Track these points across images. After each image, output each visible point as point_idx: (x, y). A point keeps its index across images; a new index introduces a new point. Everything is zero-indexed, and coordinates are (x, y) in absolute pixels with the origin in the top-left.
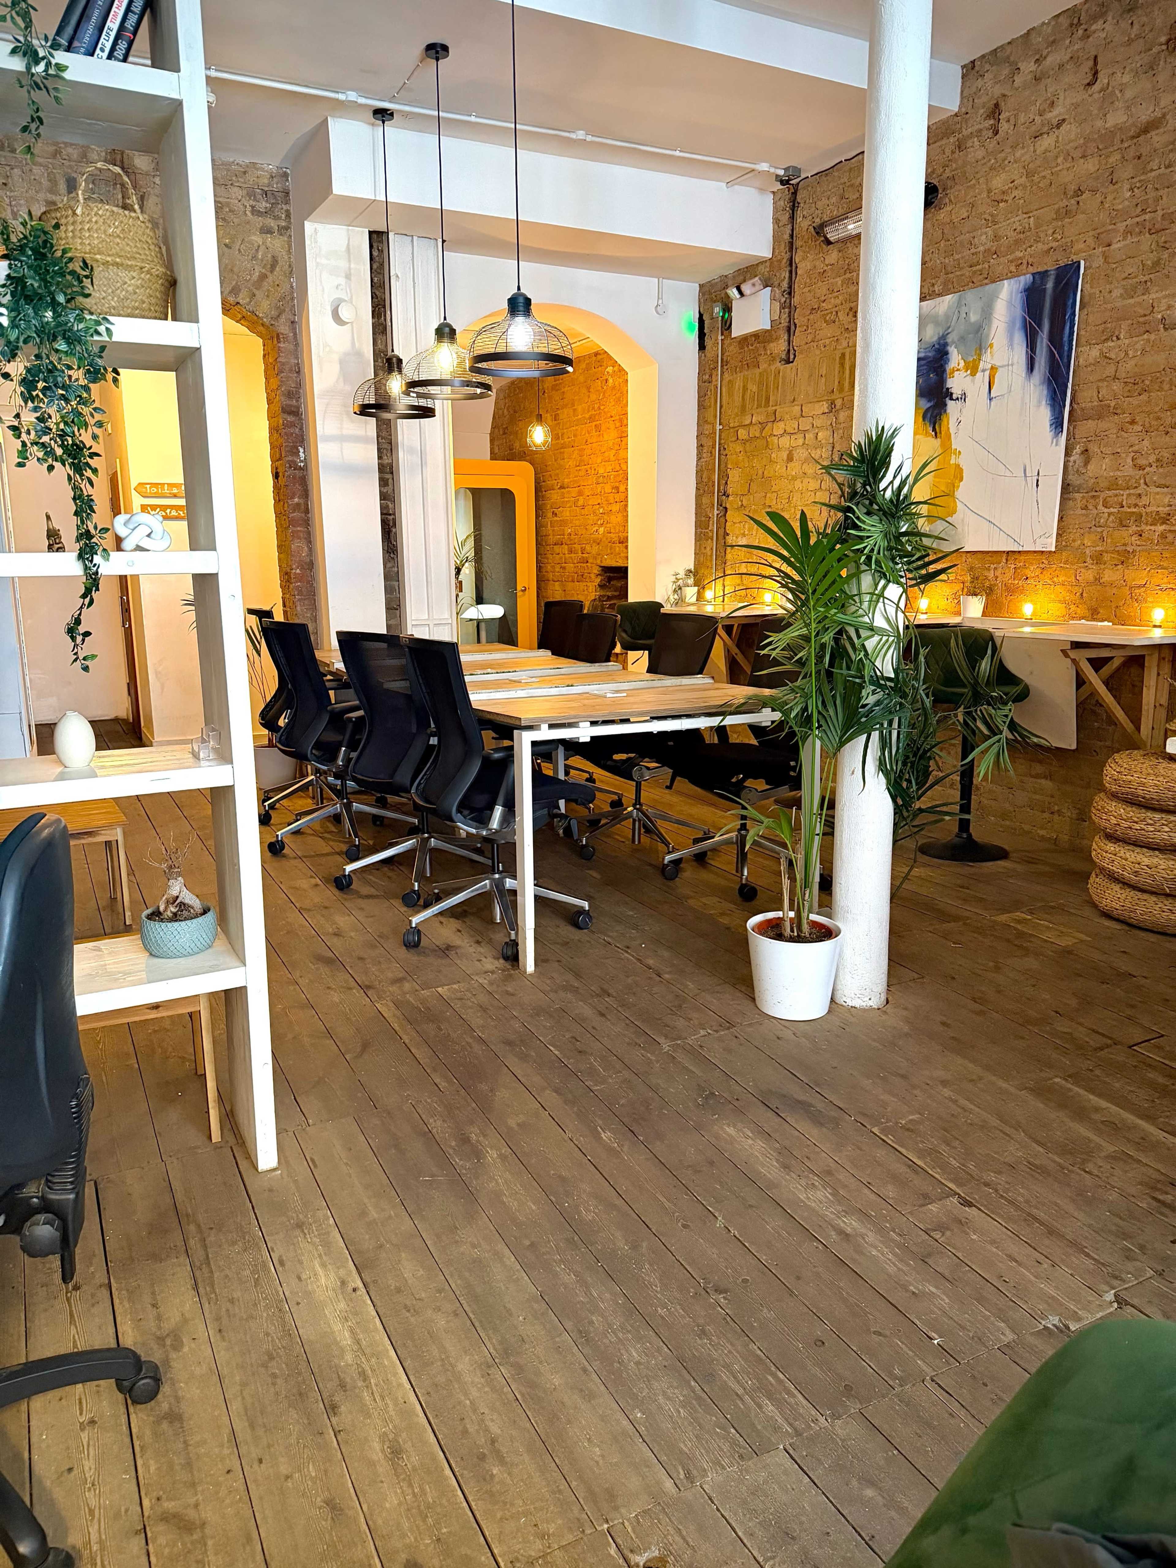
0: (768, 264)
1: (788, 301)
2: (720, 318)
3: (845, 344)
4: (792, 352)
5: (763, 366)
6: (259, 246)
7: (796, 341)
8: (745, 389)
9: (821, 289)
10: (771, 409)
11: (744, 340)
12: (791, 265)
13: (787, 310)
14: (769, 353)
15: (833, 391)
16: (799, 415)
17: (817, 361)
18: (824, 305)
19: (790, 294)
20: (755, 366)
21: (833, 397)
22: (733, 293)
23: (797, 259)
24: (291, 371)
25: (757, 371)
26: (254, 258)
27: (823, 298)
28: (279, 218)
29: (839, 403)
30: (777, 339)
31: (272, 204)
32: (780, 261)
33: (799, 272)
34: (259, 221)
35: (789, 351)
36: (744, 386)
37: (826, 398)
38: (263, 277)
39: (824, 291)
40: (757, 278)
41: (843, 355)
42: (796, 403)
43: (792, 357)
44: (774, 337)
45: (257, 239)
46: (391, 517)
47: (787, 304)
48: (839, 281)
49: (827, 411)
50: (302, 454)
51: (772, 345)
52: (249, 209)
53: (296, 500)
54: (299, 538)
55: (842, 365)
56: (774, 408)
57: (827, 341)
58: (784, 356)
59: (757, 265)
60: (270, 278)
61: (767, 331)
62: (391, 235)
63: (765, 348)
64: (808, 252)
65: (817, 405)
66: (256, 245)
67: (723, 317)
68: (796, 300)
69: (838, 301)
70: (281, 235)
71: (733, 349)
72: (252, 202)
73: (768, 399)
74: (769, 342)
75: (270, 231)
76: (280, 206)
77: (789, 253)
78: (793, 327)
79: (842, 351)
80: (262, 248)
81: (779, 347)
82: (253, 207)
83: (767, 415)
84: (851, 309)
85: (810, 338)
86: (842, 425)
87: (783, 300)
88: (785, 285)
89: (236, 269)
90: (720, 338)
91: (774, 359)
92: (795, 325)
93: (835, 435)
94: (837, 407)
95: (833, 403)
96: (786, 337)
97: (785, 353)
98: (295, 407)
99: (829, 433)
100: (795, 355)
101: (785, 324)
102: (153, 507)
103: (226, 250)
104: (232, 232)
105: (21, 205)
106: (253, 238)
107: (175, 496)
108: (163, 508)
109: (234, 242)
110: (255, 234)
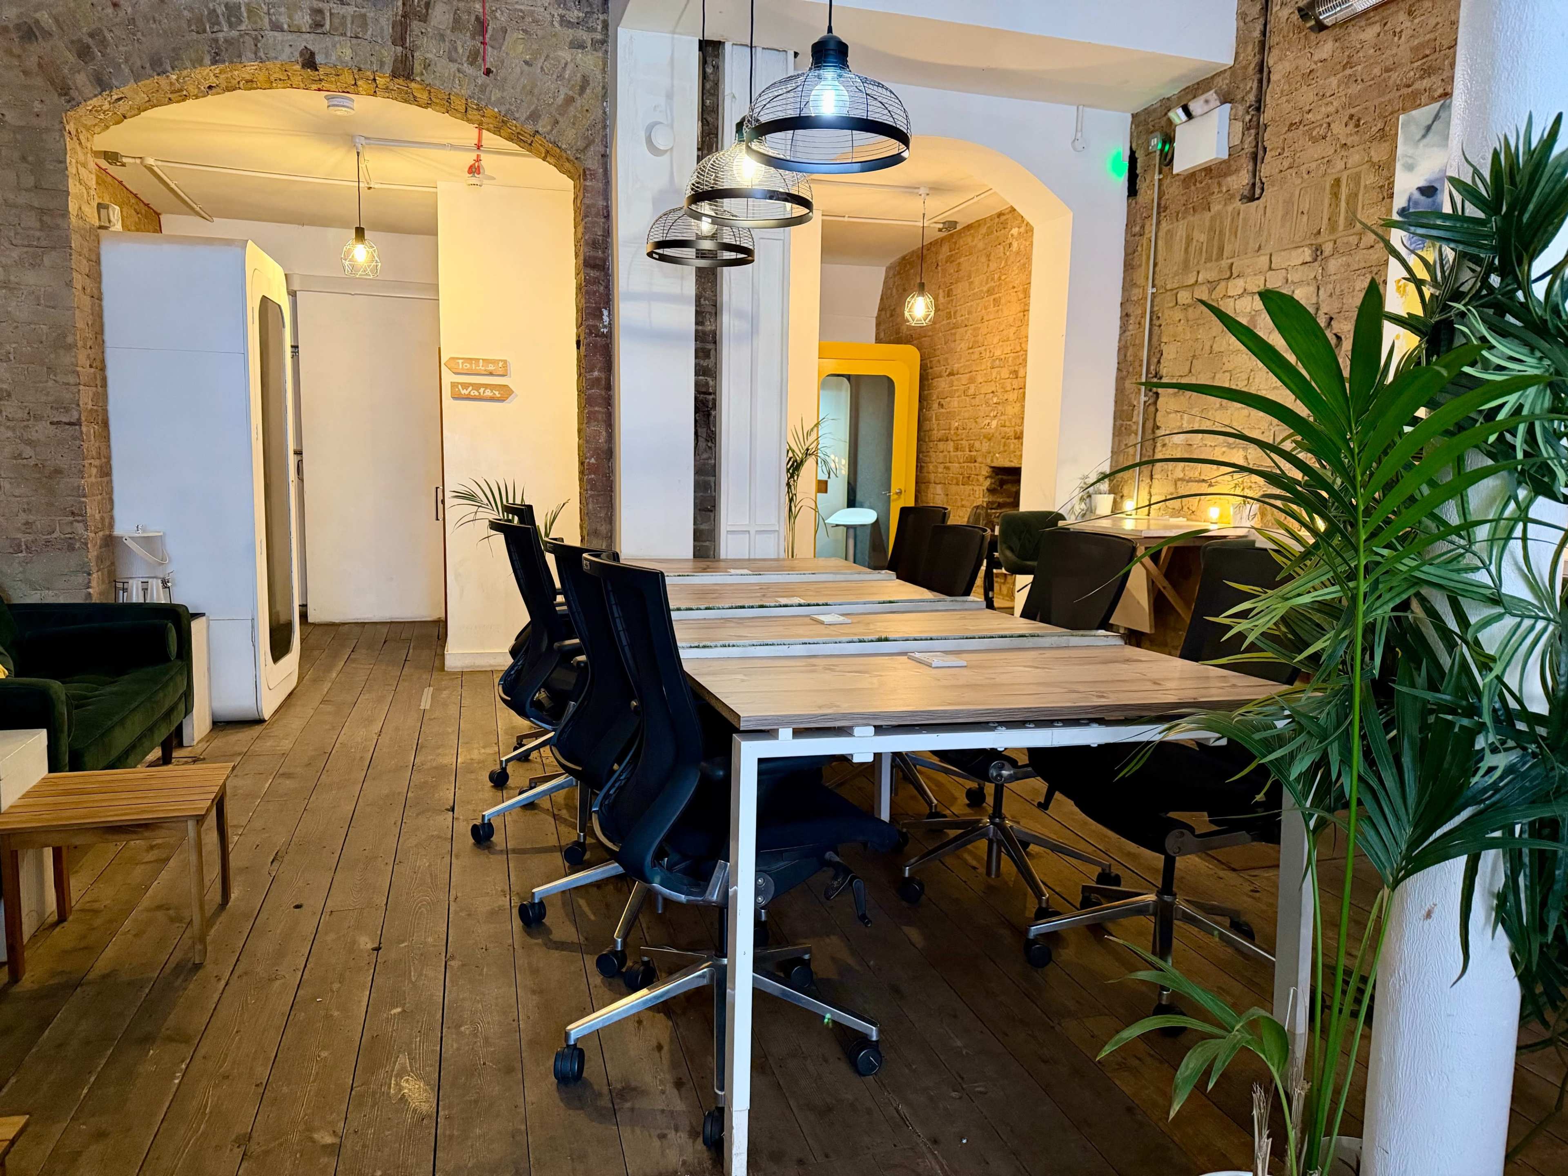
0: (1228, 74)
1: (1255, 119)
2: (1158, 153)
3: (1340, 165)
4: (1258, 185)
5: (1216, 208)
6: (566, 64)
7: (1265, 170)
8: (1189, 240)
9: (1306, 96)
10: (1225, 263)
11: (1191, 177)
12: (1261, 71)
13: (1253, 131)
14: (1224, 190)
15: (1319, 232)
16: (1267, 267)
17: (1297, 193)
18: (1310, 116)
19: (1258, 109)
20: (1204, 209)
21: (1320, 240)
22: (1177, 115)
23: (1271, 61)
24: (597, 215)
25: (1207, 216)
26: (560, 77)
27: (1307, 108)
28: (594, 30)
29: (1328, 248)
30: (1237, 171)
31: (587, 13)
32: (1245, 68)
33: (1273, 78)
34: (570, 34)
35: (1254, 185)
36: (1188, 236)
37: (1308, 242)
38: (570, 100)
39: (1311, 96)
40: (1212, 92)
41: (1338, 181)
42: (1262, 252)
43: (1258, 191)
44: (1234, 168)
45: (565, 54)
46: (711, 397)
47: (1254, 123)
48: (1334, 81)
49: (1309, 259)
50: (606, 318)
51: (1229, 179)
52: (557, 18)
53: (596, 374)
54: (597, 420)
55: (1336, 195)
56: (1230, 261)
57: (1314, 165)
58: (1246, 193)
59: (1213, 77)
60: (578, 103)
61: (1224, 161)
62: (728, 46)
63: (1219, 184)
64: (1288, 49)
65: (1294, 253)
66: (563, 61)
67: (1162, 150)
68: (1265, 117)
69: (1331, 109)
70: (595, 50)
71: (1174, 190)
72: (561, 11)
73: (1221, 249)
74: (1225, 175)
75: (581, 46)
76: (595, 16)
77: (1258, 56)
78: (1261, 153)
79: (1335, 176)
80: (571, 66)
81: (1240, 180)
82: (562, 17)
83: (1220, 271)
84: (1351, 117)
85: (1286, 164)
86: (1333, 278)
87: (1248, 118)
88: (1252, 98)
89: (536, 91)
90: (1157, 177)
91: (1232, 197)
92: (1265, 149)
93: (1321, 292)
94: (1326, 254)
95: (1318, 251)
96: (1250, 168)
97: (1248, 188)
98: (600, 259)
99: (1312, 289)
100: (1263, 189)
101: (1248, 148)
102: (465, 386)
103: (526, 68)
104: (535, 47)
105: (280, 14)
106: (560, 53)
107: (491, 374)
108: (477, 387)
109: (536, 59)
110: (562, 49)
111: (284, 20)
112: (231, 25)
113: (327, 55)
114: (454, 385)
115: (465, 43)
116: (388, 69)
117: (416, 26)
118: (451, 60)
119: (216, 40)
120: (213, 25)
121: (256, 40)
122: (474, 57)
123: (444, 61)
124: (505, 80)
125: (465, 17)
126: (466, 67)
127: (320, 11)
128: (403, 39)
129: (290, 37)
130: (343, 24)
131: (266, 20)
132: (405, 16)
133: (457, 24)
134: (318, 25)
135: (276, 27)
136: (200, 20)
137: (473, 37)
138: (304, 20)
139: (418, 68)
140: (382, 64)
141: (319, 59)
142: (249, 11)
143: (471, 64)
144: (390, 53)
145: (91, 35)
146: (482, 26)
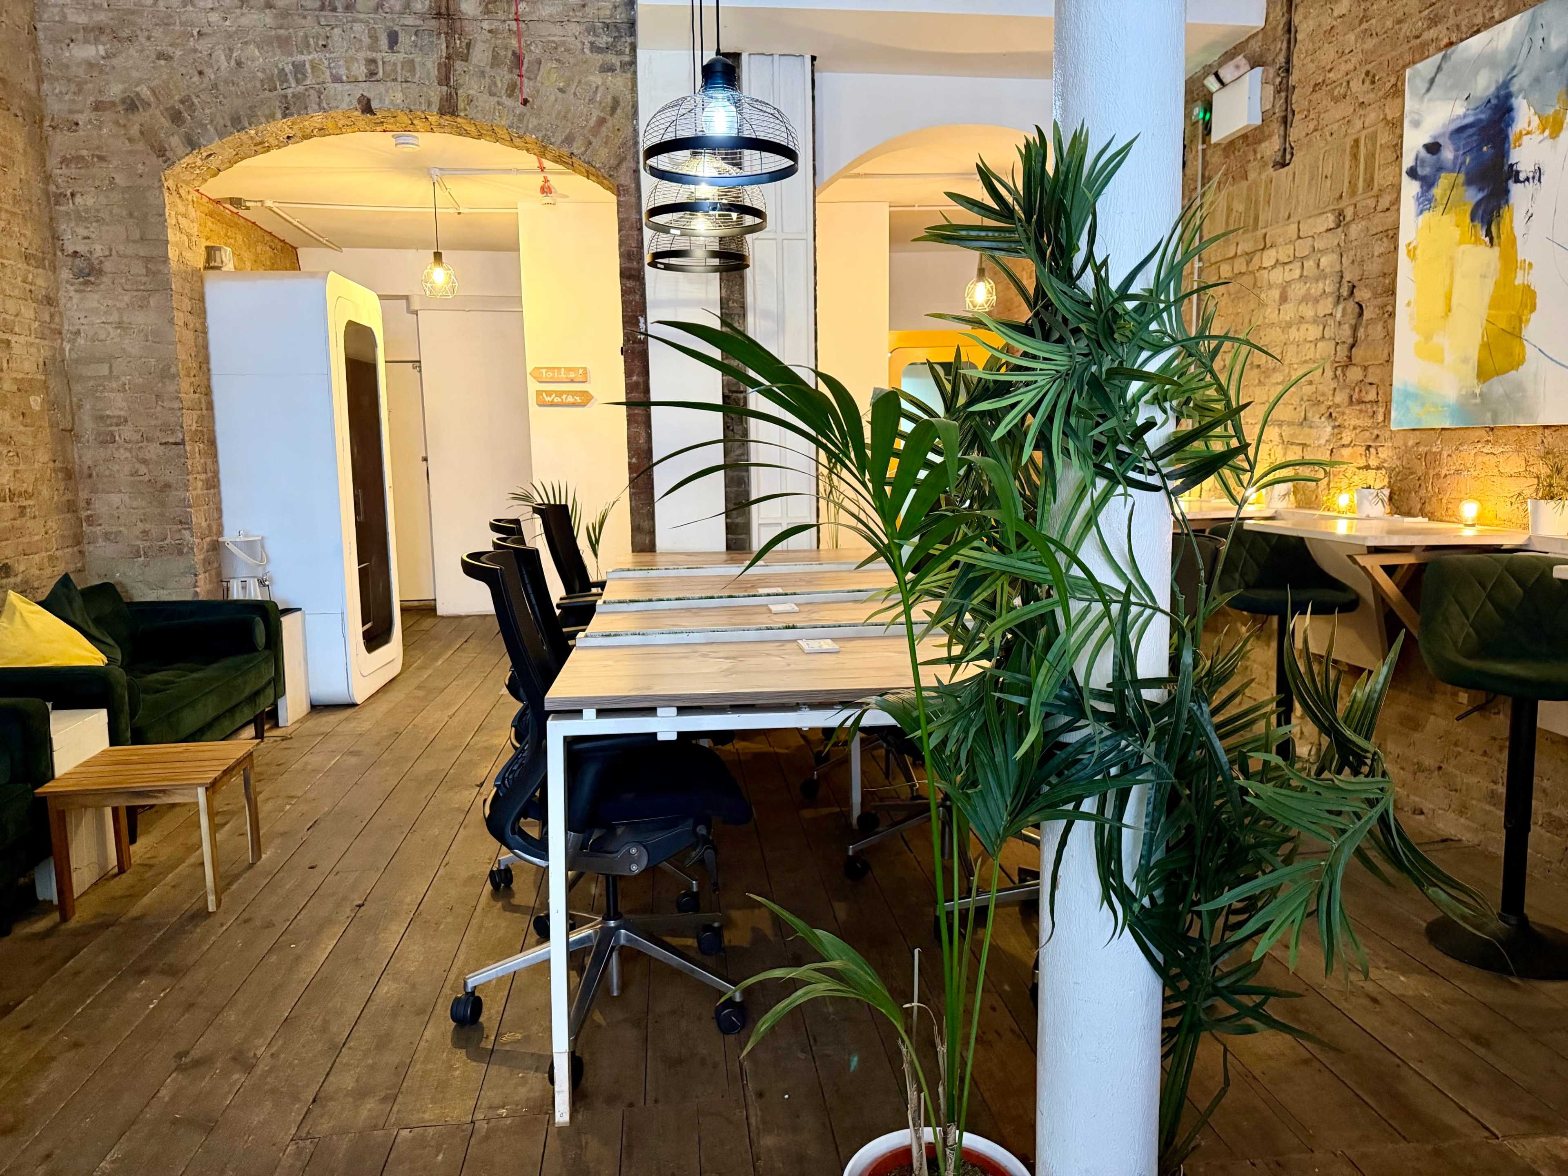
0: (1260, 35)
1: (1284, 81)
2: (1202, 122)
3: (1357, 126)
4: (1288, 150)
5: (1252, 176)
6: (597, 88)
7: (1295, 133)
8: (1230, 210)
9: (1328, 54)
10: (1260, 233)
11: (1230, 146)
12: (1289, 31)
13: (1283, 94)
14: (1259, 157)
15: (1341, 197)
16: (1295, 236)
17: (1321, 157)
18: (1331, 75)
19: (1287, 71)
20: (1242, 178)
21: (1342, 205)
22: (1211, 83)
23: (1297, 19)
24: (631, 228)
25: (1244, 184)
26: (592, 100)
27: (1329, 67)
28: (622, 52)
29: (1349, 213)
30: (1270, 136)
31: (615, 37)
32: (1275, 28)
33: (1299, 37)
34: (599, 59)
35: (1285, 150)
36: (1228, 207)
37: (1331, 207)
38: (602, 121)
39: (1333, 55)
40: (1241, 57)
41: (1357, 142)
42: (1291, 220)
43: (1288, 157)
44: (1267, 133)
45: (596, 79)
47: (1284, 86)
48: (1352, 37)
49: (1332, 225)
50: (642, 325)
51: (1263, 145)
52: (587, 45)
53: (636, 378)
54: (637, 422)
55: (1355, 157)
56: (1264, 231)
57: (1335, 127)
58: (1278, 159)
59: (1247, 40)
60: (610, 123)
61: (1257, 128)
62: (745, 57)
63: (1255, 152)
64: (1312, 7)
65: (1320, 220)
66: (594, 85)
67: (1204, 119)
68: (1293, 79)
69: (1350, 66)
70: (624, 72)
71: (1216, 159)
72: (591, 39)
73: (1256, 219)
74: (1260, 142)
75: (611, 69)
76: (623, 40)
77: (1286, 15)
78: (1290, 116)
79: (1355, 137)
80: (601, 90)
81: (1271, 147)
82: (591, 43)
83: (1256, 242)
84: (1367, 73)
85: (1312, 126)
86: (1354, 244)
87: (1278, 80)
88: (1281, 59)
89: (570, 116)
90: (1201, 147)
91: (1265, 165)
92: (1293, 112)
93: (1344, 258)
94: (1348, 219)
95: (1341, 214)
96: (1282, 133)
97: (1280, 153)
98: (635, 270)
99: (1336, 256)
100: (1292, 154)
101: (1279, 114)
102: (549, 393)
103: (560, 95)
104: (567, 74)
105: (340, 67)
106: (591, 78)
107: (572, 381)
108: (559, 393)
109: (569, 85)
110: (594, 74)
111: (343, 72)
112: (298, 82)
113: (381, 100)
114: (539, 393)
115: (504, 76)
116: (435, 108)
117: (459, 65)
118: (492, 94)
119: (286, 97)
120: (282, 82)
121: (320, 93)
122: (512, 90)
123: (486, 96)
124: (540, 108)
125: (503, 53)
126: (505, 99)
127: (374, 61)
128: (448, 79)
129: (348, 87)
130: (395, 71)
131: (328, 74)
132: (448, 57)
133: (496, 61)
134: (373, 74)
135: (337, 79)
136: (271, 79)
137: (511, 72)
138: (360, 70)
139: (461, 105)
140: (429, 104)
141: (374, 105)
142: (313, 67)
143: (510, 96)
144: (436, 93)
145: (182, 102)
146: (518, 60)
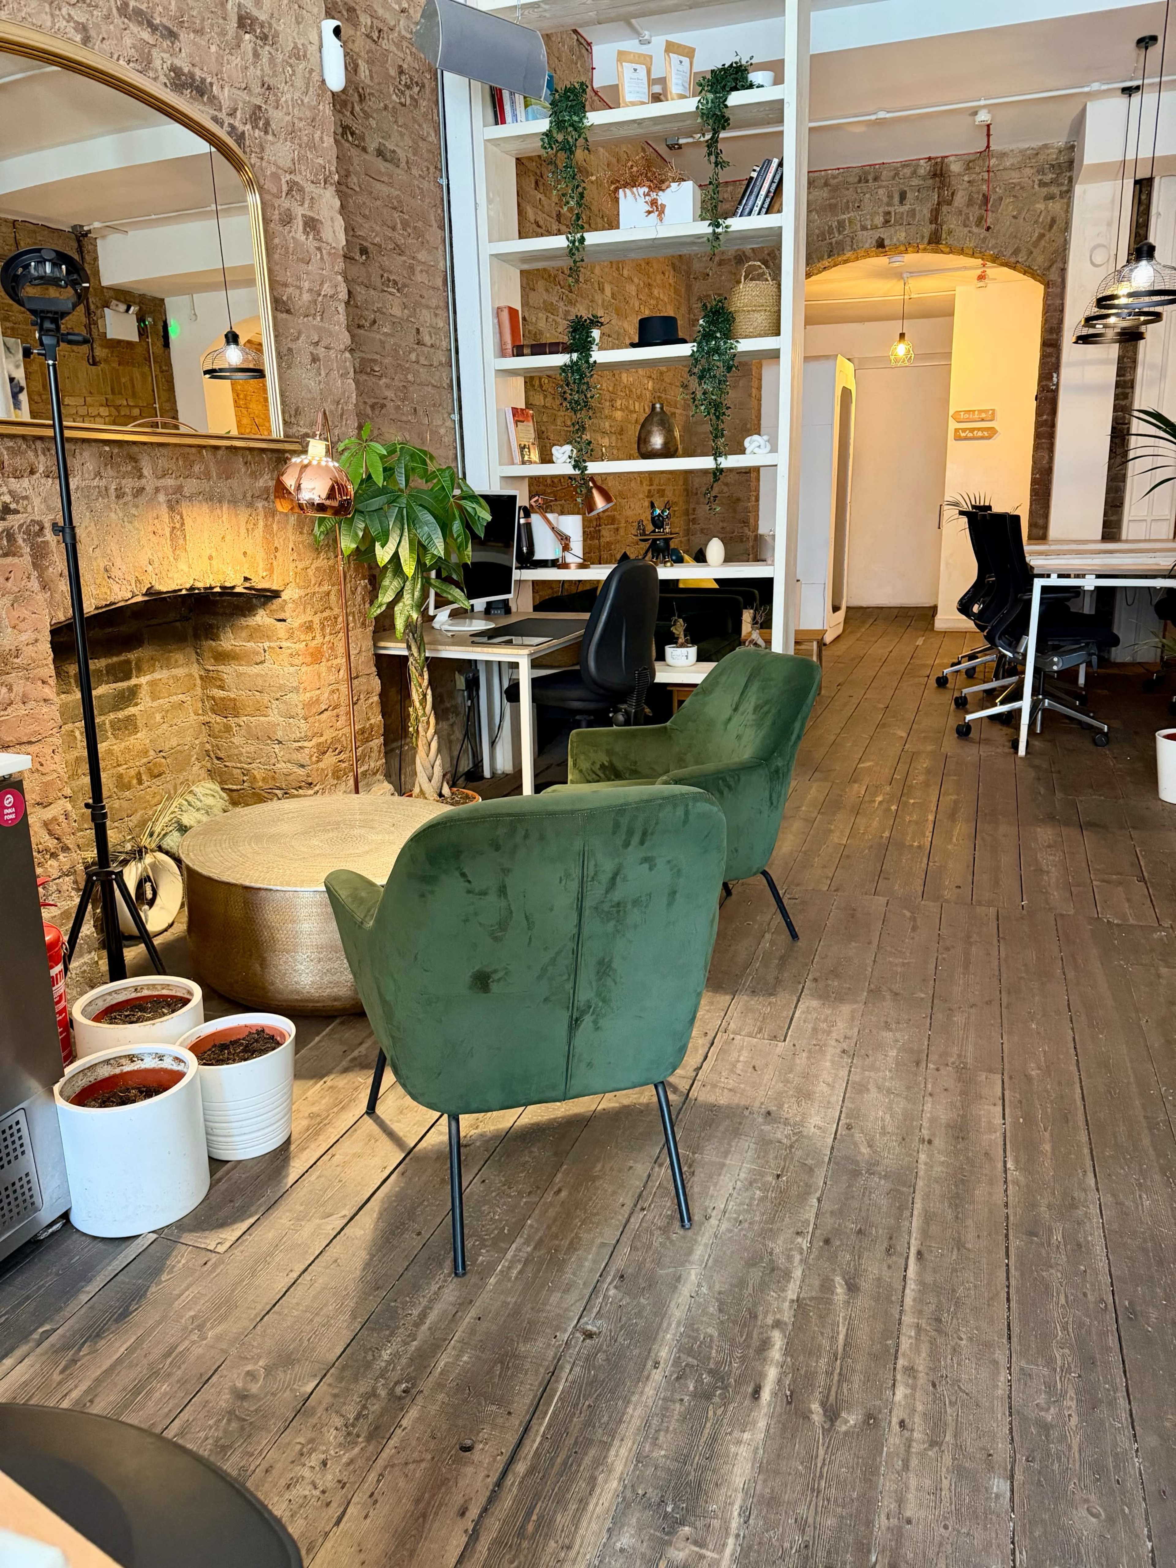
6: (1040, 212)
24: (1055, 310)
26: (1036, 222)
28: (1062, 184)
31: (1058, 174)
34: (1045, 190)
38: (1042, 236)
45: (1040, 206)
50: (1055, 379)
52: (1037, 182)
53: (1045, 417)
54: (1043, 448)
60: (1047, 237)
62: (1156, 179)
70: (1060, 198)
72: (1040, 177)
75: (1052, 198)
76: (1064, 175)
80: (1043, 213)
82: (1040, 181)
89: (1019, 235)
98: (1055, 340)
102: (966, 430)
103: (1014, 221)
104: (1020, 205)
105: (867, 220)
106: (1037, 206)
107: (983, 420)
108: (972, 430)
109: (1020, 213)
110: (1039, 203)
111: (868, 224)
112: (840, 233)
113: (891, 239)
114: (956, 430)
115: (975, 212)
116: (926, 240)
117: (945, 209)
118: (965, 226)
119: (831, 244)
120: (830, 234)
121: (853, 238)
122: (980, 221)
123: (961, 228)
124: (999, 231)
125: (976, 196)
126: (974, 228)
127: (889, 213)
128: (936, 219)
129: (871, 232)
130: (901, 218)
131: (859, 225)
132: (939, 204)
133: (970, 202)
134: (887, 222)
135: (864, 228)
136: (823, 234)
137: (980, 208)
138: (879, 220)
139: (944, 236)
140: (923, 237)
141: (886, 243)
142: (850, 222)
143: (977, 226)
144: (927, 230)
145: (769, 254)
146: (986, 199)
